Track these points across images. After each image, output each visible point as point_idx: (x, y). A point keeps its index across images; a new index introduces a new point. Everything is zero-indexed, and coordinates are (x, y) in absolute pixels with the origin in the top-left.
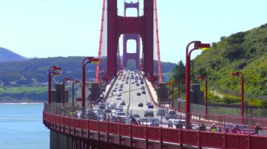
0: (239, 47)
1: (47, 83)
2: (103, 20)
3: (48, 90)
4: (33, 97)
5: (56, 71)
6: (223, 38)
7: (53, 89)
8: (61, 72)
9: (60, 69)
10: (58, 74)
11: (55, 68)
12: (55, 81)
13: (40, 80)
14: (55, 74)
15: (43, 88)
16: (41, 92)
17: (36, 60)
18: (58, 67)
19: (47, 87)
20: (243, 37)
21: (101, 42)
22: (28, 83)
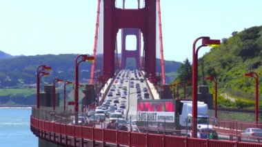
0: (253, 44)
1: (35, 85)
2: (98, 12)
3: (36, 92)
4: (20, 101)
5: (46, 71)
6: (235, 34)
7: (42, 92)
8: (51, 72)
9: (50, 68)
10: (48, 74)
11: (45, 67)
12: (45, 82)
13: (28, 81)
14: (44, 73)
15: (31, 90)
16: (28, 95)
17: (22, 58)
18: (47, 66)
19: (36, 89)
20: (258, 32)
21: (96, 37)
22: (14, 84)
